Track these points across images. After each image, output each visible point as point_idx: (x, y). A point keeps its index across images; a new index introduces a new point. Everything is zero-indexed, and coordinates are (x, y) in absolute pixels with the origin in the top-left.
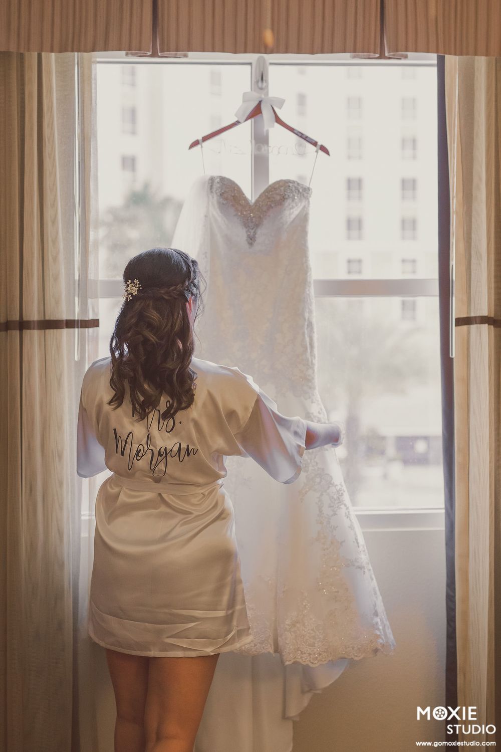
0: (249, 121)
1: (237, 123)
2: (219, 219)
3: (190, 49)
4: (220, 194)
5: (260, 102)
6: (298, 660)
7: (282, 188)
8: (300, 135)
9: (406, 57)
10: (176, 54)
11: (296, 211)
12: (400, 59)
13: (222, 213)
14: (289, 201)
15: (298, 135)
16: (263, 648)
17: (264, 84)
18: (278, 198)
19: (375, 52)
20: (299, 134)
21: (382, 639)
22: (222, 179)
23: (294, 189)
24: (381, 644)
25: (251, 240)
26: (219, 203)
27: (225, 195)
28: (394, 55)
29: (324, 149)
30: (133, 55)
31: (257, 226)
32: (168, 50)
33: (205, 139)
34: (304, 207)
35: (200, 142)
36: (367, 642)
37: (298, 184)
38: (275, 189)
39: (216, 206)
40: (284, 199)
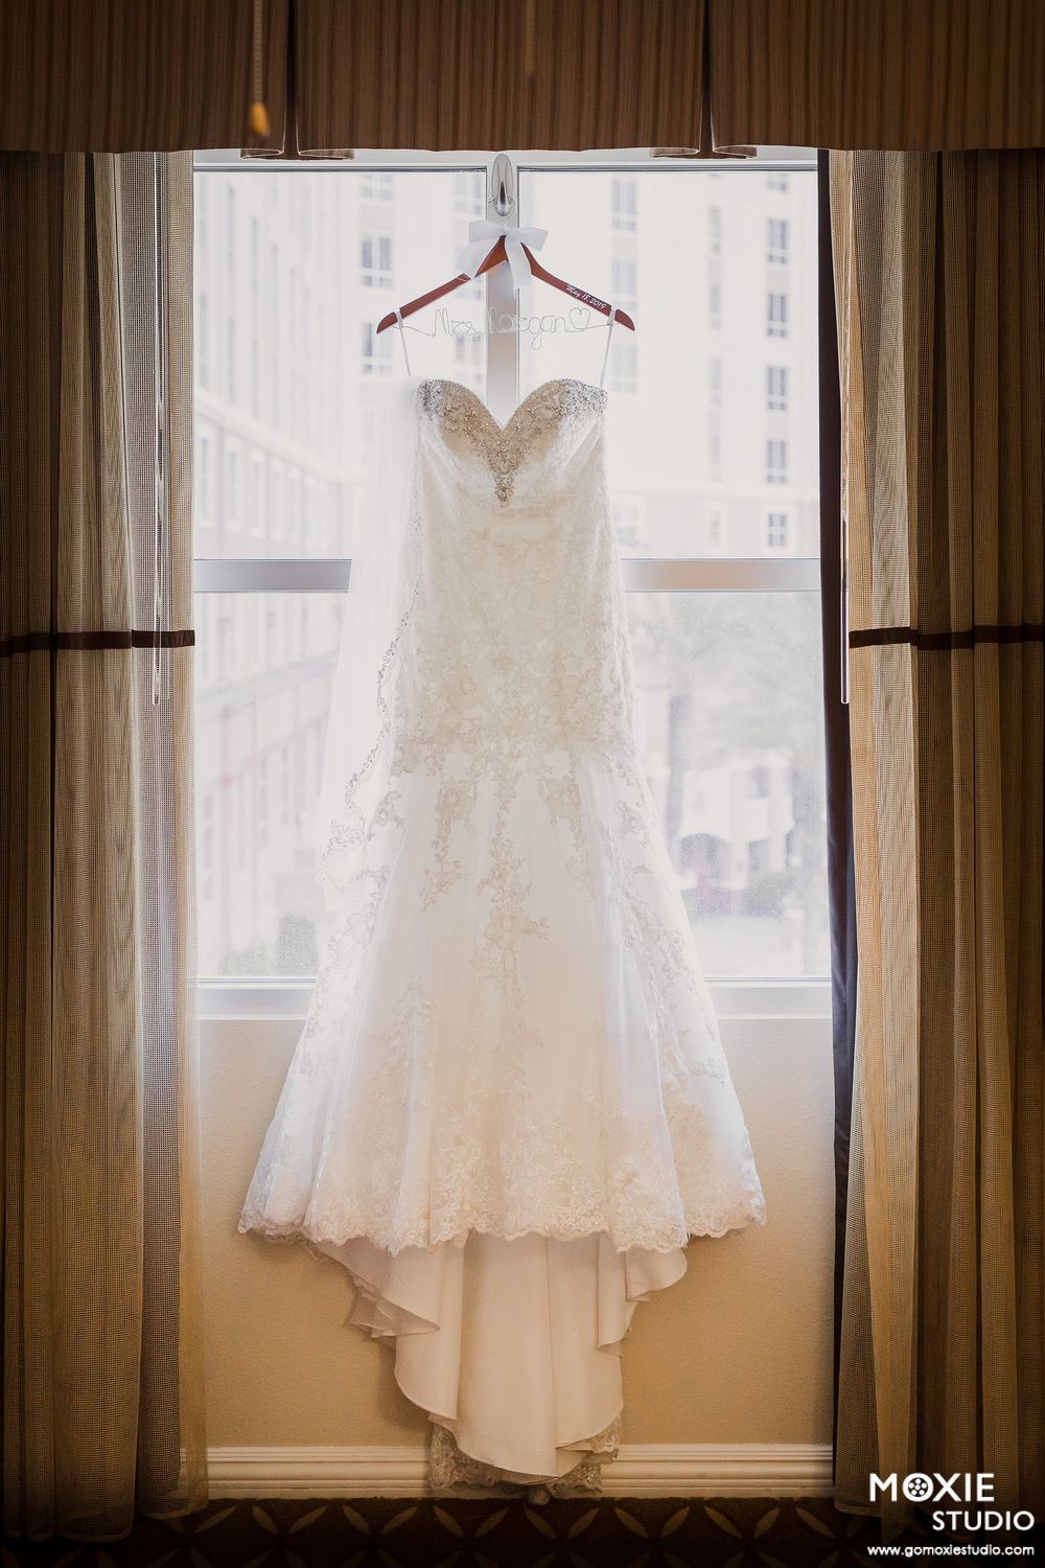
0: (484, 275)
1: (461, 280)
2: (444, 458)
3: (354, 142)
4: (445, 414)
5: (502, 239)
6: (639, 1242)
7: (556, 397)
8: (578, 295)
9: (753, 153)
10: (331, 153)
11: (581, 437)
12: (744, 157)
13: (448, 445)
14: (570, 419)
15: (574, 296)
16: (593, 1224)
17: (507, 206)
18: (550, 414)
19: (691, 146)
20: (575, 293)
21: (759, 1198)
22: (446, 386)
23: (576, 396)
24: (757, 1207)
25: (504, 493)
26: (443, 428)
27: (454, 415)
28: (726, 150)
29: (623, 319)
30: (256, 155)
31: (514, 466)
32: (314, 147)
33: (407, 310)
34: (596, 426)
35: (399, 316)
36: (735, 1205)
37: (583, 386)
38: (542, 398)
39: (438, 436)
40: (559, 415)
